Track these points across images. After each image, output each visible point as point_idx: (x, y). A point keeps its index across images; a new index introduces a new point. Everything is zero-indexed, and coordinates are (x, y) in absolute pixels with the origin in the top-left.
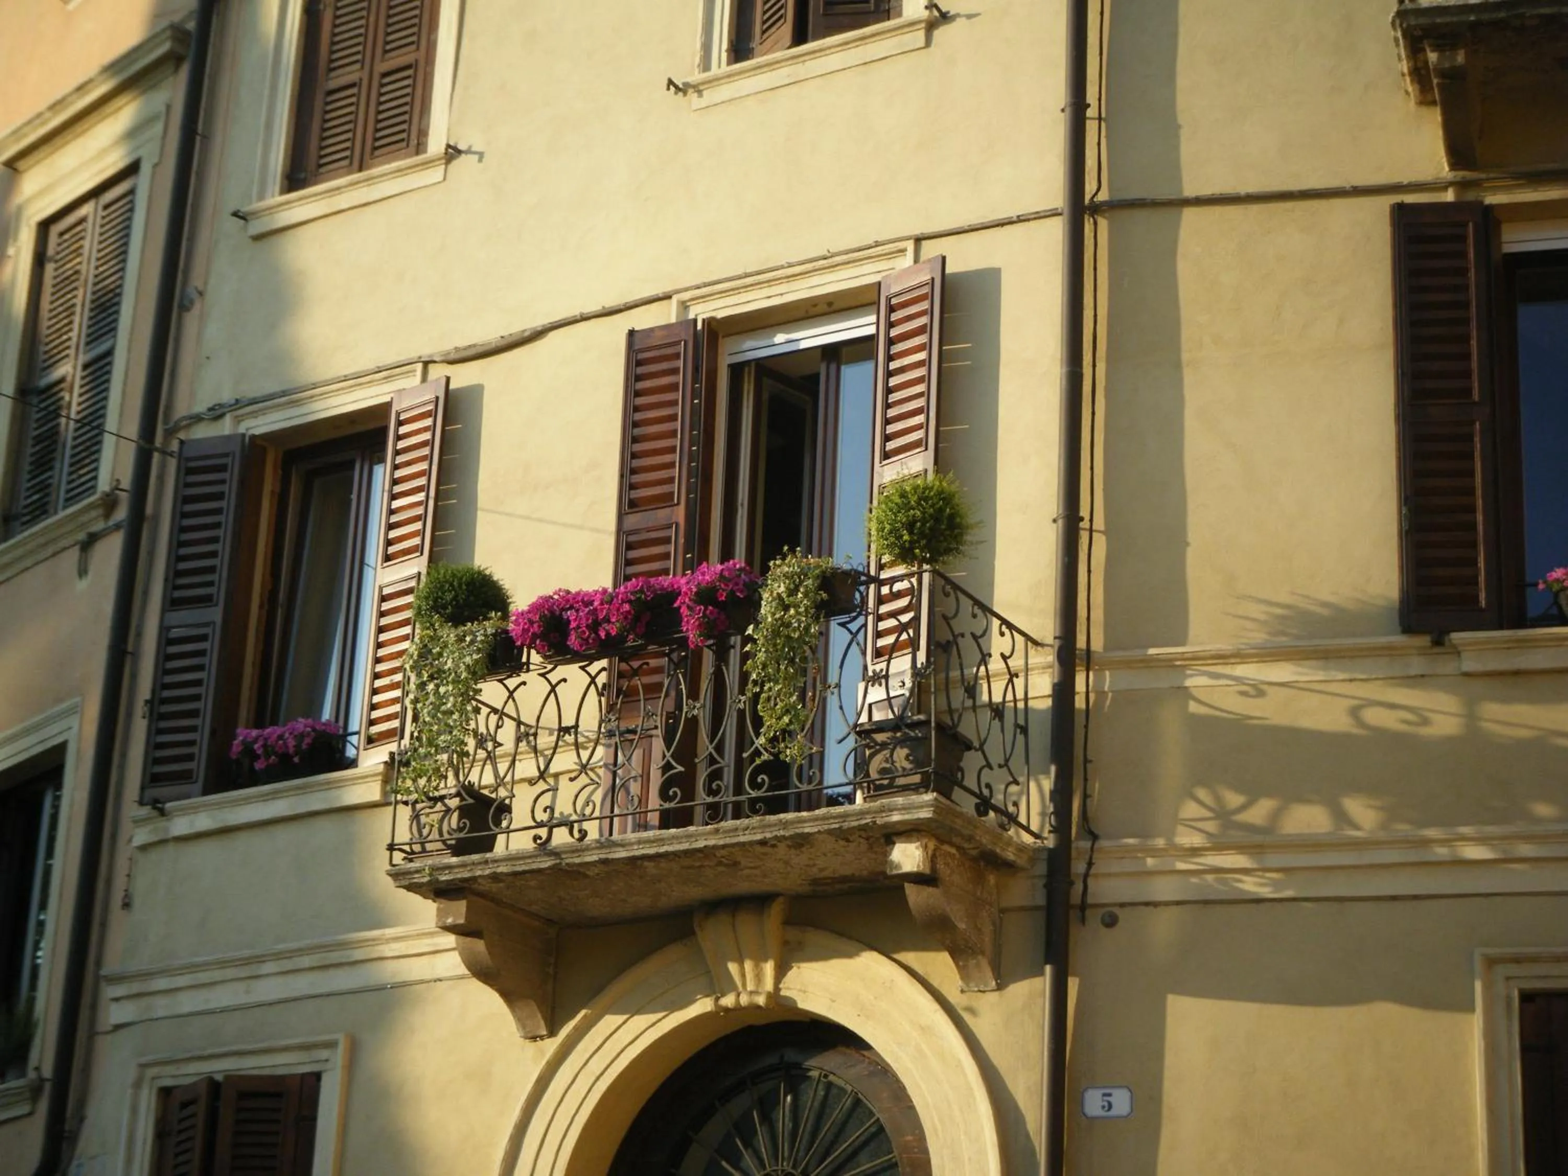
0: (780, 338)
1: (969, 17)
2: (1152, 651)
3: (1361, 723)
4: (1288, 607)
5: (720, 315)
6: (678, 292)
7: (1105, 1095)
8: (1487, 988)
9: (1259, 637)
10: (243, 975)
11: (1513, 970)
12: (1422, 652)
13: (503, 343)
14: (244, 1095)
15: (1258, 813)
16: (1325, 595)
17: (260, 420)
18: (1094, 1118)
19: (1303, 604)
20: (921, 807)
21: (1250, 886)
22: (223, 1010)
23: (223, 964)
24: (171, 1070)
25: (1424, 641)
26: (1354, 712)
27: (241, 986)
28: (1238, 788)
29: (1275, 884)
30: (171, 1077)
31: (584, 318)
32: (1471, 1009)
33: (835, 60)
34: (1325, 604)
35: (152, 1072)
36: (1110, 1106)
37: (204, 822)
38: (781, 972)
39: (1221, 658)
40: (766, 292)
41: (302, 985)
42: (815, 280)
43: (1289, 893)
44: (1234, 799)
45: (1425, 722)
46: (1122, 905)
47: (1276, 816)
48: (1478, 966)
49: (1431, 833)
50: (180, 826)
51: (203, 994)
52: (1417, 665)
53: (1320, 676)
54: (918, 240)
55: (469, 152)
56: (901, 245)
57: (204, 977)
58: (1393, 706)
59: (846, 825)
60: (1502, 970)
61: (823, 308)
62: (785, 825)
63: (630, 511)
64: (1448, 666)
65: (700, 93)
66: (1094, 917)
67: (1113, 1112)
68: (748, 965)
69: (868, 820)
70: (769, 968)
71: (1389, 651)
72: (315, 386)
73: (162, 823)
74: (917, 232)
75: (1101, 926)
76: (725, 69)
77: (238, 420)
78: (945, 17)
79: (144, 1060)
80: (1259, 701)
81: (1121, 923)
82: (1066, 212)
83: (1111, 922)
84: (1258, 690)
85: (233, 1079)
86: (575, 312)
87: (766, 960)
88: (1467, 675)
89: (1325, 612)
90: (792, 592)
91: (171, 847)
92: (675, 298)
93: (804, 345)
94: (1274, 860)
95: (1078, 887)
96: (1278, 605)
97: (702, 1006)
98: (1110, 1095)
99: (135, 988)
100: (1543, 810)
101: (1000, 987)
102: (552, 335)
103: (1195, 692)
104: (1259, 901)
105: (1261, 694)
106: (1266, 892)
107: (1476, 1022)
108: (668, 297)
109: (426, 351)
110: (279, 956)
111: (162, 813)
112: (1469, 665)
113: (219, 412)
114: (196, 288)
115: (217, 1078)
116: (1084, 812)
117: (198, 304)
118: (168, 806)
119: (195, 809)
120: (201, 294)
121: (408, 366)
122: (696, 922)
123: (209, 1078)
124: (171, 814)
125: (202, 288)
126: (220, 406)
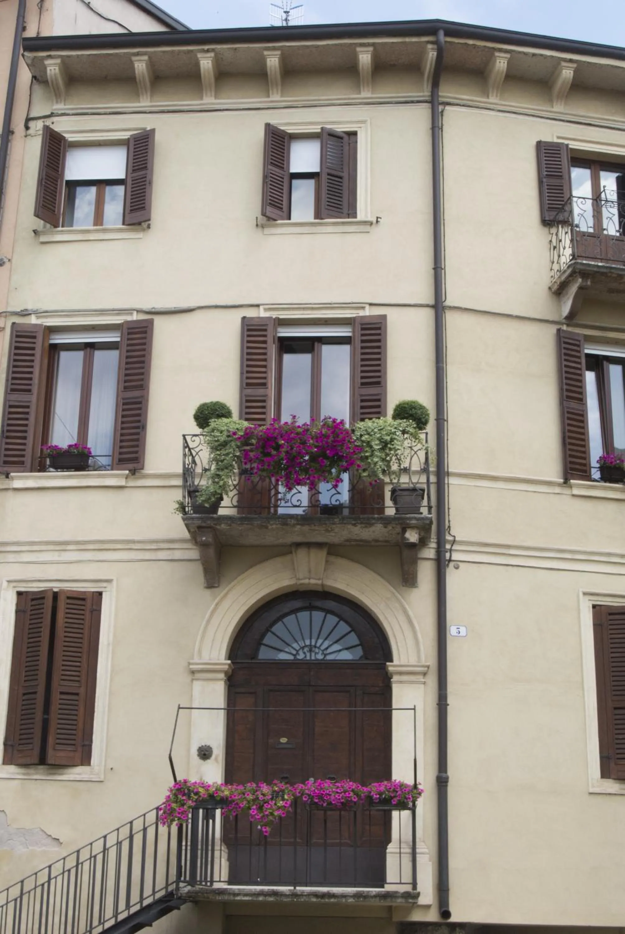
2: (469, 472)
6: (264, 305)
7: (458, 628)
8: (584, 602)
10: (58, 549)
11: (592, 598)
12: (559, 485)
13: (175, 310)
17: (49, 320)
21: (503, 559)
22: (47, 562)
24: (25, 584)
25: (561, 481)
27: (56, 553)
30: (23, 587)
31: (217, 307)
35: (13, 585)
36: (459, 632)
37: (30, 483)
39: (492, 478)
40: (301, 312)
41: (90, 556)
42: (324, 311)
43: (516, 564)
46: (460, 562)
48: (581, 594)
50: (17, 484)
51: (36, 555)
52: (557, 490)
53: (523, 489)
54: (370, 305)
55: (154, 228)
56: (363, 305)
60: (588, 597)
61: (323, 322)
63: (247, 387)
64: (567, 491)
66: (452, 564)
67: (461, 635)
71: (549, 484)
73: (7, 481)
74: (370, 301)
75: (453, 568)
77: (38, 318)
78: (378, 223)
79: (10, 579)
81: (460, 568)
82: (433, 306)
83: (457, 567)
86: (213, 304)
88: (574, 496)
91: (10, 492)
92: (261, 307)
94: (512, 551)
95: (448, 554)
97: (288, 582)
98: (459, 628)
101: (418, 586)
102: (199, 311)
103: (482, 488)
104: (507, 565)
106: (508, 562)
108: (258, 306)
109: (139, 307)
110: (78, 543)
111: (7, 476)
113: (26, 313)
114: (6, 257)
115: (55, 590)
116: (449, 527)
117: (7, 265)
118: (12, 474)
119: (27, 478)
120: (9, 260)
121: (129, 311)
122: (293, 550)
123: (51, 590)
124: (13, 478)
125: (10, 258)
126: (26, 310)
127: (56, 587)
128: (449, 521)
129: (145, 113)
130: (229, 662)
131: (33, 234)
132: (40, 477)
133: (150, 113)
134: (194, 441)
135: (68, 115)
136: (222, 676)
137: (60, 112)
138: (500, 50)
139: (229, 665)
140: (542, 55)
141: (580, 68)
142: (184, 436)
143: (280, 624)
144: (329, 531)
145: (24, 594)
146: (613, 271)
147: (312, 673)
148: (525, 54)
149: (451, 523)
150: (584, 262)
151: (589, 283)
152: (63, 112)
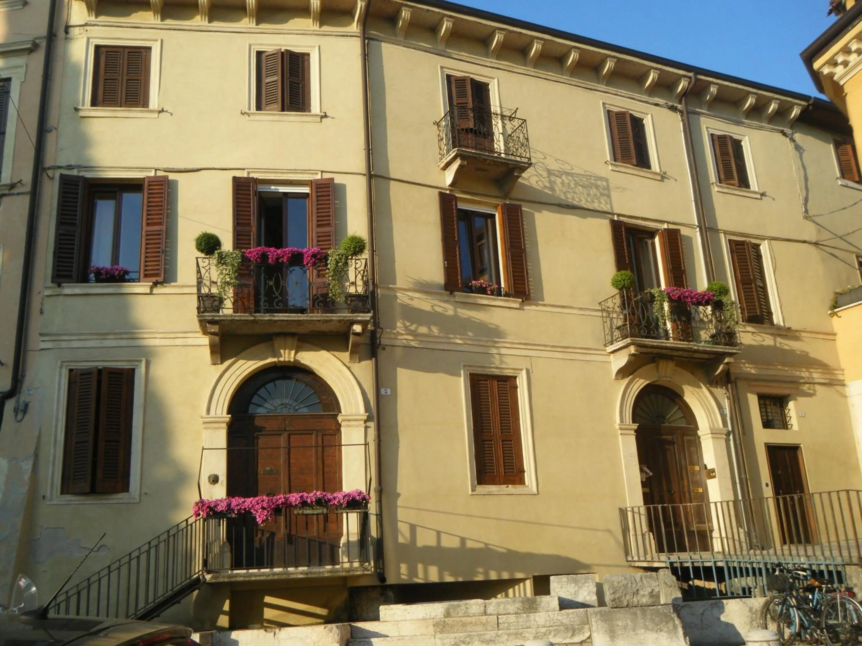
0: (273, 187)
1: (333, 118)
2: (391, 286)
3: (434, 310)
4: (417, 280)
5: (260, 178)
6: (247, 169)
8: (464, 371)
9: (411, 286)
10: (100, 338)
11: (469, 368)
12: (447, 295)
13: (184, 170)
14: (110, 373)
15: (413, 327)
16: (426, 279)
18: (383, 395)
19: (420, 280)
20: (367, 317)
21: (413, 344)
22: (91, 348)
23: (91, 334)
24: (75, 364)
25: (448, 293)
26: (432, 306)
27: (98, 341)
28: (409, 321)
29: (418, 344)
30: (73, 366)
31: (215, 169)
32: (461, 376)
33: (292, 118)
34: (425, 281)
35: (65, 364)
36: (386, 393)
37: (78, 291)
38: (296, 353)
39: (405, 290)
40: (275, 175)
41: (124, 343)
42: (290, 175)
43: (421, 346)
44: (408, 324)
45: (447, 311)
46: (386, 345)
47: (417, 328)
48: (462, 366)
49: (451, 336)
50: (67, 291)
51: (83, 342)
52: (446, 298)
53: (425, 297)
54: (322, 172)
55: (166, 111)
56: (317, 172)
57: (83, 337)
58: (440, 307)
59: (345, 319)
60: (466, 368)
61: (289, 183)
62: (327, 317)
63: (238, 226)
64: (452, 299)
65: (249, 116)
66: (381, 348)
67: (387, 394)
68: (287, 351)
69: (351, 318)
70: (293, 352)
71: (441, 294)
72: (99, 167)
73: (58, 290)
74: (322, 169)
75: (382, 350)
76: (255, 111)
77: (79, 171)
78: (326, 116)
79: (63, 360)
80: (411, 301)
81: (387, 350)
82: (367, 175)
83: (384, 349)
84: (412, 299)
85: (105, 368)
86: (212, 167)
87: (292, 350)
88: (456, 302)
89: (425, 283)
90: (340, 259)
91: (61, 297)
92: (246, 170)
93: (280, 191)
94: (419, 338)
95: (378, 341)
96: (415, 279)
97: (270, 360)
98: (386, 390)
99: (53, 338)
100: (470, 334)
101: (359, 362)
102: (202, 171)
103: (399, 297)
104: (416, 348)
105: (412, 300)
106: (416, 346)
107: (462, 379)
108: (244, 169)
109: (156, 166)
110: (115, 334)
111: (58, 286)
112: (457, 299)
113: (71, 168)
114: (53, 126)
115: (100, 368)
116: (379, 322)
117: (54, 132)
118: (63, 284)
119: (74, 287)
120: (55, 129)
121: (149, 169)
122: (274, 338)
123: (97, 367)
124: (63, 287)
125: (56, 127)
126: (71, 166)
127: (101, 365)
128: (378, 319)
129: (157, 29)
130: (230, 416)
131: (74, 110)
132: (85, 287)
133: (161, 29)
134: (204, 262)
135: (98, 25)
136: (225, 425)
137: (92, 23)
138: (406, 6)
139: (230, 418)
140: (432, 11)
141: (456, 22)
142: (197, 258)
143: (263, 389)
144: (301, 325)
145: (75, 371)
146: (481, 156)
147: (287, 422)
148: (422, 9)
149: (380, 319)
150: (463, 149)
151: (466, 163)
152: (95, 23)
